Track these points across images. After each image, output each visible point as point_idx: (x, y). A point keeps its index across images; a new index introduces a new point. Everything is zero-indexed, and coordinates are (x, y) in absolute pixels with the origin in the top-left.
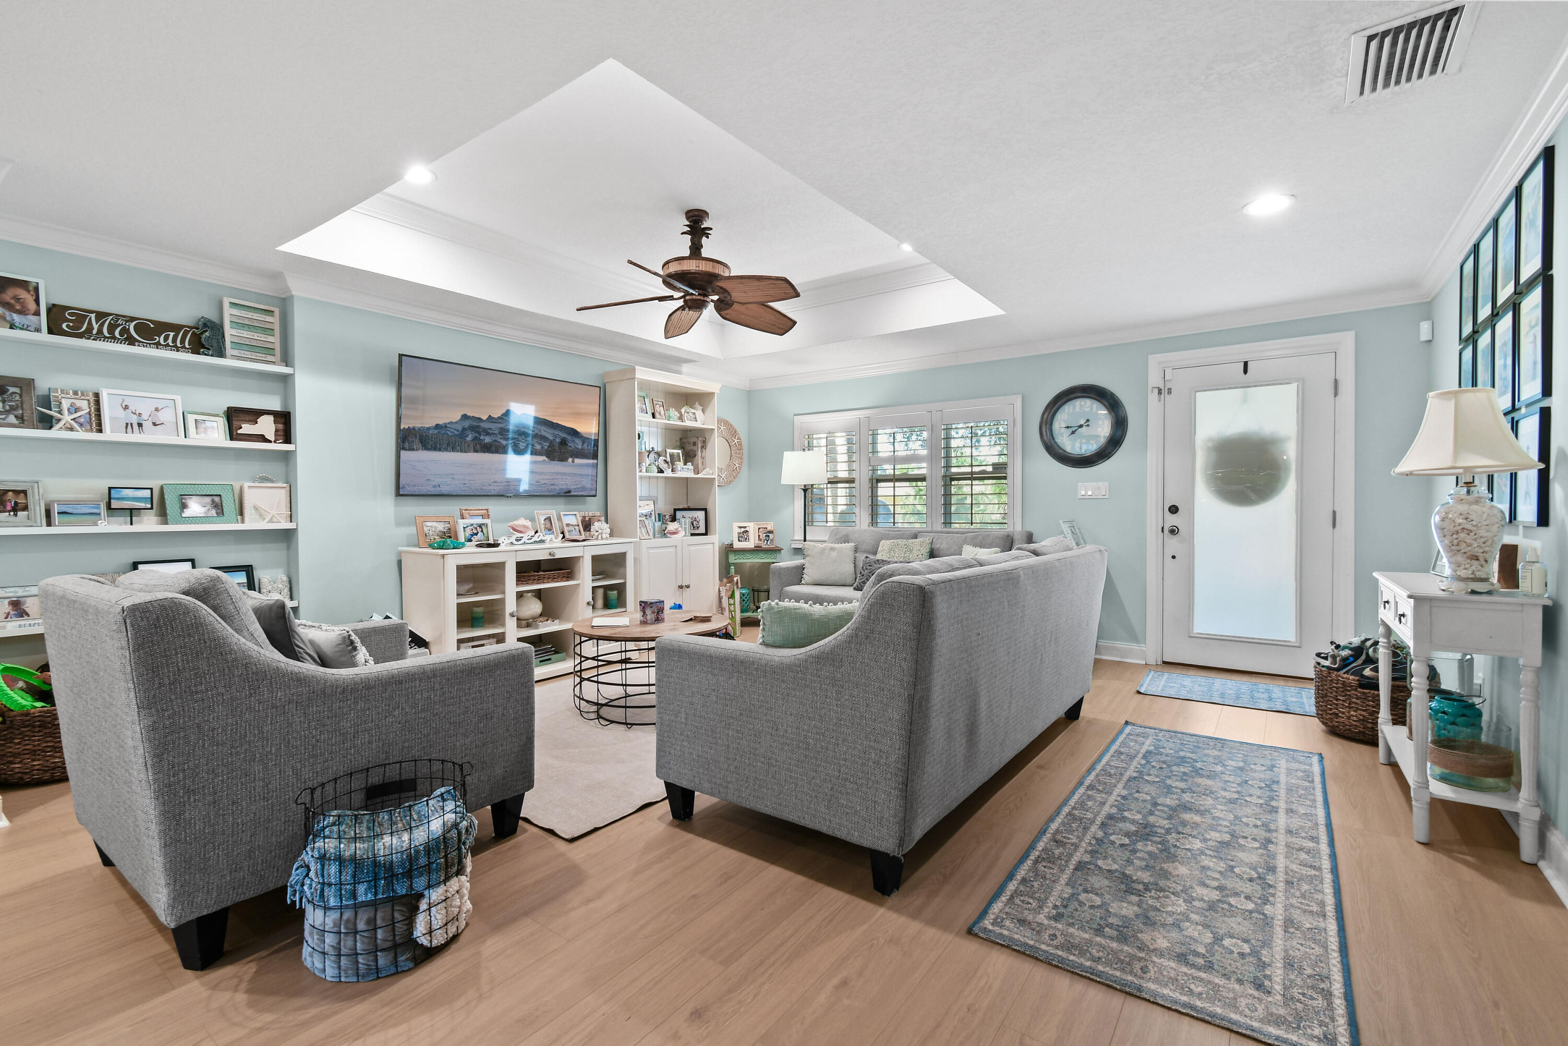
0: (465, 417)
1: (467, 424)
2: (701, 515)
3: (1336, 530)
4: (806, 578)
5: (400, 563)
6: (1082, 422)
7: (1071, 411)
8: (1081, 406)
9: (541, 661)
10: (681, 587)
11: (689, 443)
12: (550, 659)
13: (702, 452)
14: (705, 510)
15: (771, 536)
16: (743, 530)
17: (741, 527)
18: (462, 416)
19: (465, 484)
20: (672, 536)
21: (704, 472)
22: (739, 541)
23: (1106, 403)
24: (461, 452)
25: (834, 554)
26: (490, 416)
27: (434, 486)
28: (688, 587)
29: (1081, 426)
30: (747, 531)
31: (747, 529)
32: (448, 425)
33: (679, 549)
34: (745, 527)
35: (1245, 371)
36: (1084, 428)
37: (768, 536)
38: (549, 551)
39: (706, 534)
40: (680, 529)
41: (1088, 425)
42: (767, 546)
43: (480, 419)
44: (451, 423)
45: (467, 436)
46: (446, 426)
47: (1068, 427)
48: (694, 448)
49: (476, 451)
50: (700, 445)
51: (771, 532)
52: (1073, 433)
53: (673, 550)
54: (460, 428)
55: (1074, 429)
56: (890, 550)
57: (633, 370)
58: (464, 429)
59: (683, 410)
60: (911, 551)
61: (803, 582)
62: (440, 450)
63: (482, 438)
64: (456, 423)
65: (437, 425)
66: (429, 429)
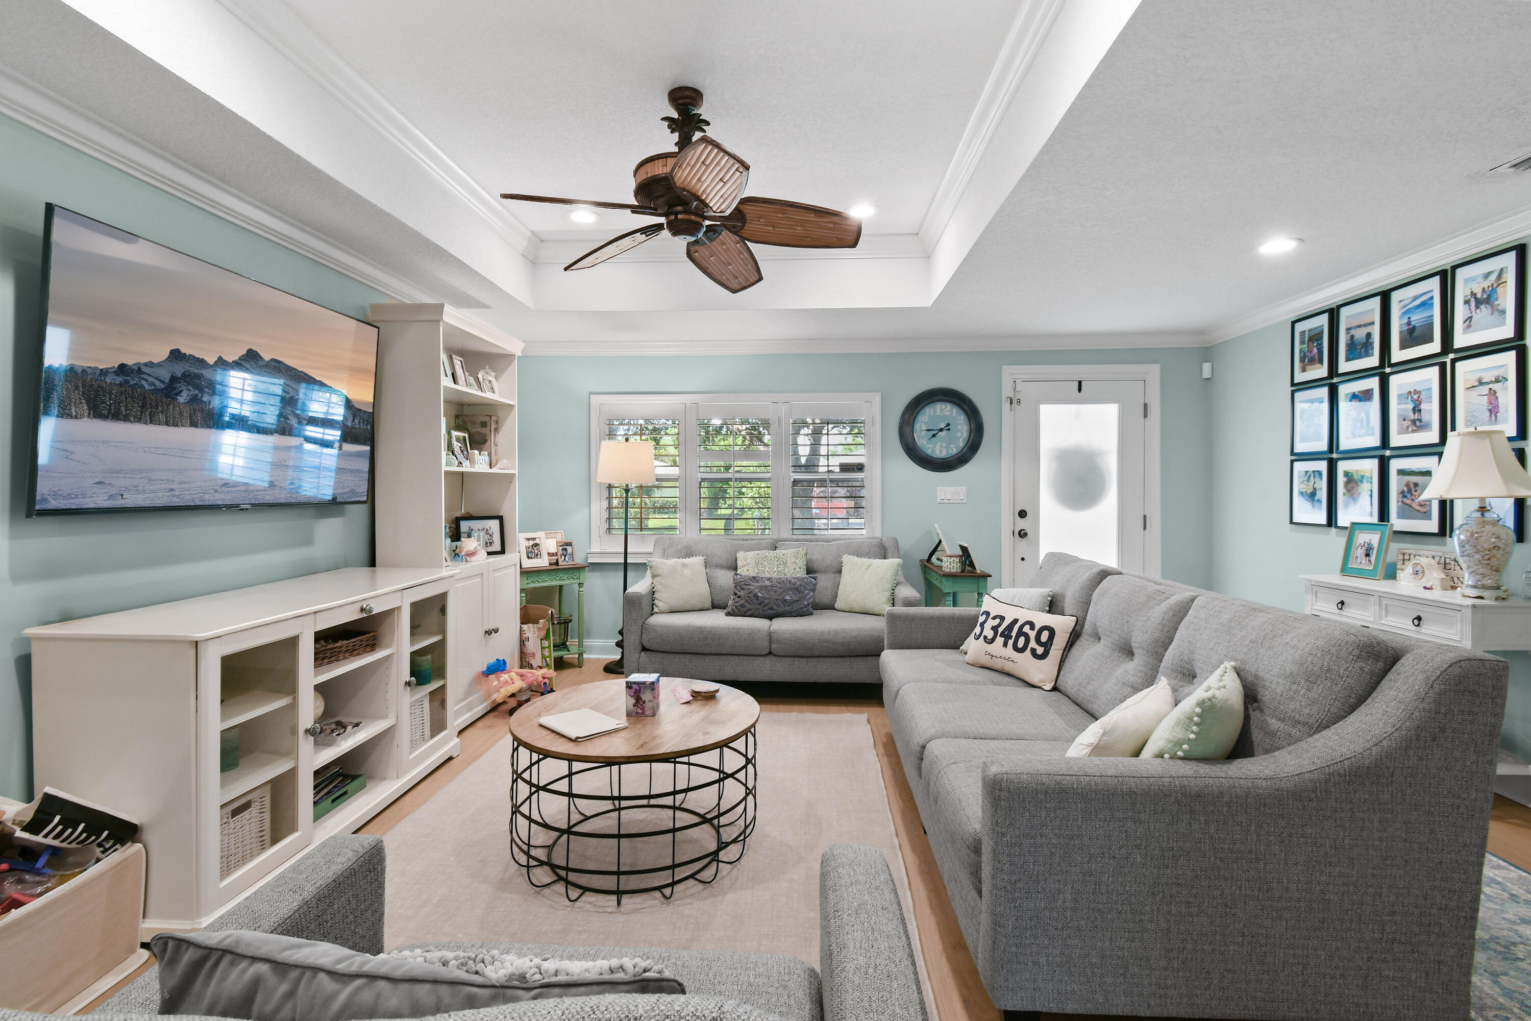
0: (176, 355)
1: (179, 369)
2: (494, 525)
3: (1146, 531)
4: (660, 605)
5: (24, 665)
6: (943, 426)
7: (932, 414)
8: (942, 410)
9: (333, 801)
10: (488, 633)
11: (474, 423)
12: (345, 793)
13: (495, 437)
14: (500, 518)
15: (569, 549)
16: (532, 543)
17: (528, 539)
18: (172, 352)
19: (171, 490)
20: (473, 559)
21: (498, 466)
22: (528, 557)
23: (966, 408)
24: (167, 424)
25: (687, 571)
26: (220, 358)
27: (111, 497)
28: (496, 631)
29: (941, 430)
30: (537, 545)
31: (537, 541)
32: (144, 369)
33: (485, 576)
34: (534, 539)
35: (1080, 390)
36: (944, 432)
37: (566, 550)
38: (359, 606)
39: (502, 552)
40: (479, 548)
41: (949, 430)
42: (565, 563)
43: (202, 362)
44: (150, 364)
45: (179, 394)
46: (139, 371)
47: (929, 430)
48: (484, 430)
49: (194, 424)
50: (493, 426)
51: (570, 544)
52: (934, 436)
53: (478, 579)
54: (167, 377)
55: (935, 432)
56: (757, 563)
57: (440, 308)
58: (174, 379)
59: (480, 376)
60: (785, 564)
61: (656, 610)
62: (126, 419)
63: (205, 398)
64: (160, 365)
65: (122, 367)
66: (105, 372)
